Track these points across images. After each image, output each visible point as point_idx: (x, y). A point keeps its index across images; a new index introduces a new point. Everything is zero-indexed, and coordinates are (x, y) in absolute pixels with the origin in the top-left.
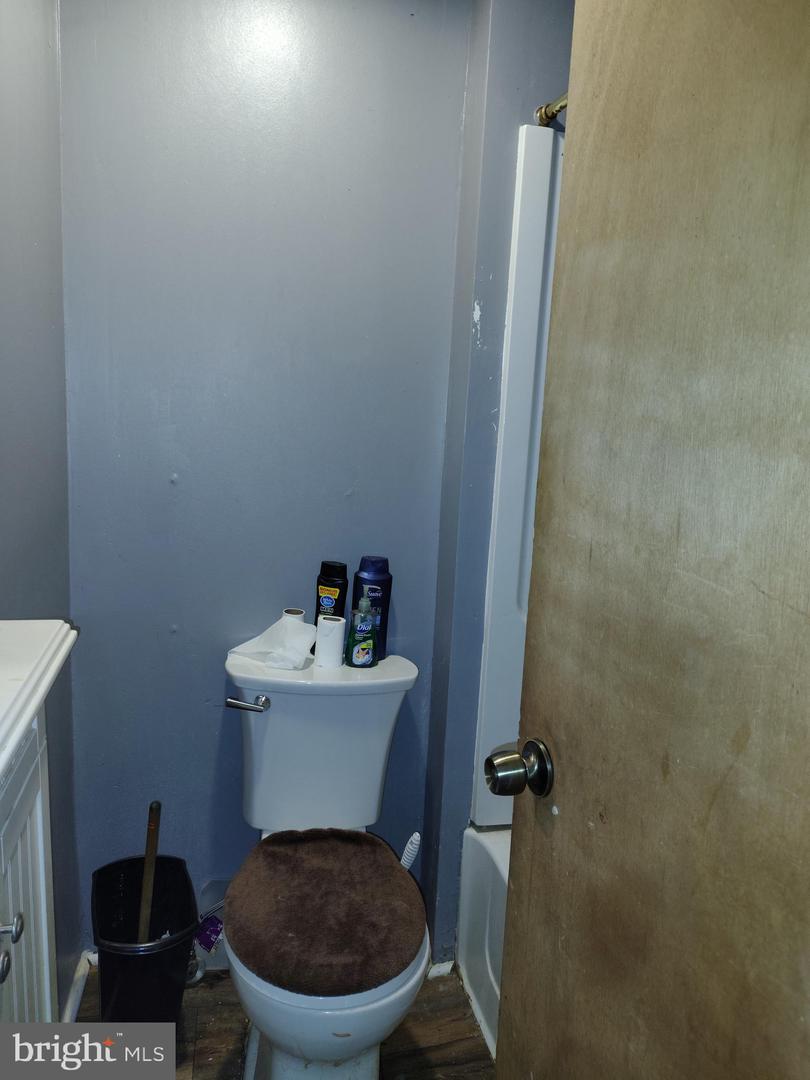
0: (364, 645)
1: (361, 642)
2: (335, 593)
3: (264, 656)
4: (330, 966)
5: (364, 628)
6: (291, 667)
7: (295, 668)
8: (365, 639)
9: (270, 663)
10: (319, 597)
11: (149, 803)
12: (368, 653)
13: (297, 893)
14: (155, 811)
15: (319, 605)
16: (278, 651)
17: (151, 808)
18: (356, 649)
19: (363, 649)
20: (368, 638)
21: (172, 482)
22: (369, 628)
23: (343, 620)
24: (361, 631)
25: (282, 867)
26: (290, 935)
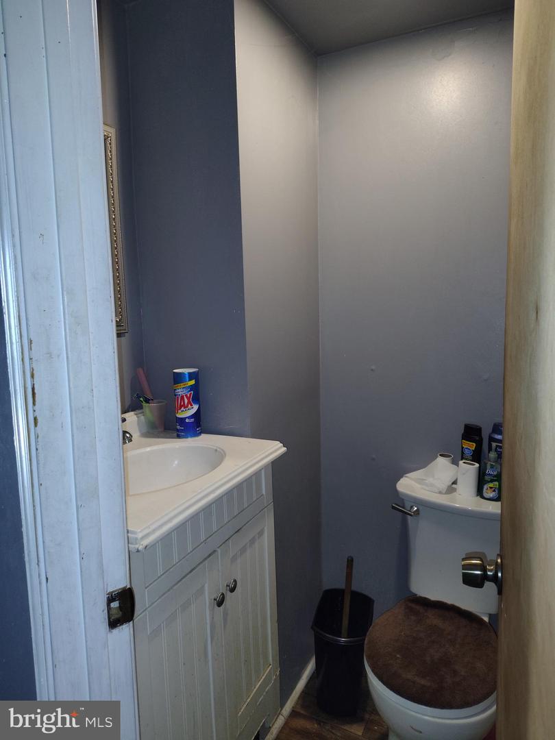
0: (491, 485)
1: (489, 482)
2: (473, 446)
3: (421, 481)
4: (414, 682)
5: (491, 473)
6: (437, 491)
7: (440, 493)
8: (492, 481)
9: (424, 487)
10: (463, 448)
11: (347, 556)
12: (494, 491)
13: (414, 635)
14: (350, 562)
15: (463, 453)
16: (430, 480)
17: (348, 559)
18: (485, 487)
19: (491, 488)
20: (495, 481)
21: (372, 370)
22: (495, 473)
23: (477, 465)
24: (489, 474)
25: (413, 618)
26: (398, 656)
